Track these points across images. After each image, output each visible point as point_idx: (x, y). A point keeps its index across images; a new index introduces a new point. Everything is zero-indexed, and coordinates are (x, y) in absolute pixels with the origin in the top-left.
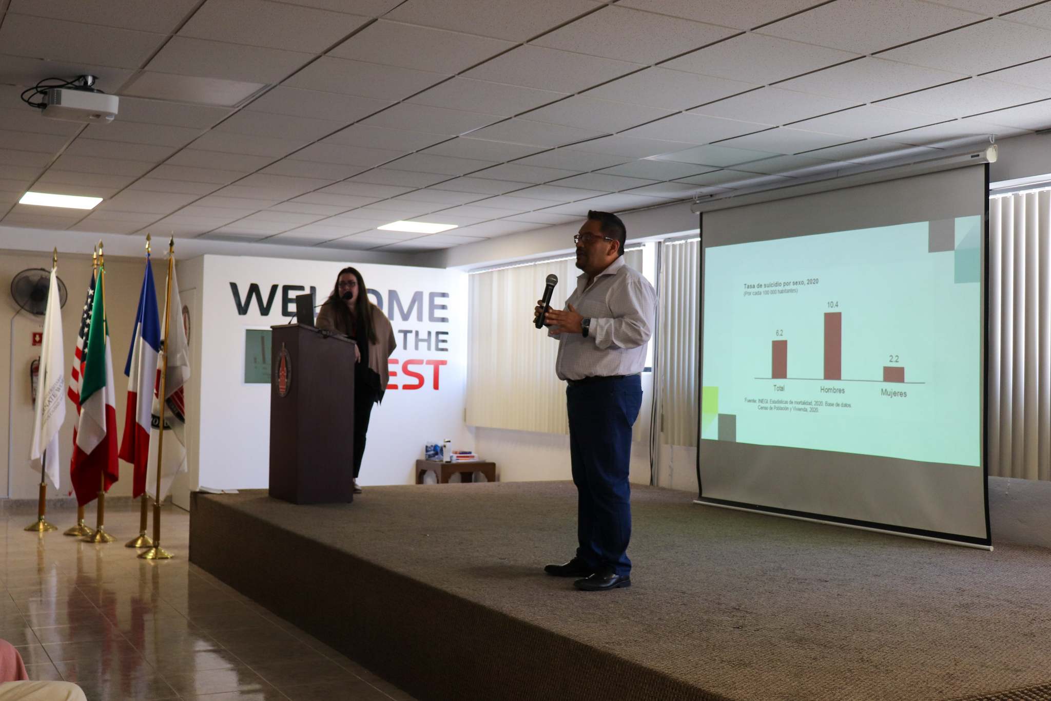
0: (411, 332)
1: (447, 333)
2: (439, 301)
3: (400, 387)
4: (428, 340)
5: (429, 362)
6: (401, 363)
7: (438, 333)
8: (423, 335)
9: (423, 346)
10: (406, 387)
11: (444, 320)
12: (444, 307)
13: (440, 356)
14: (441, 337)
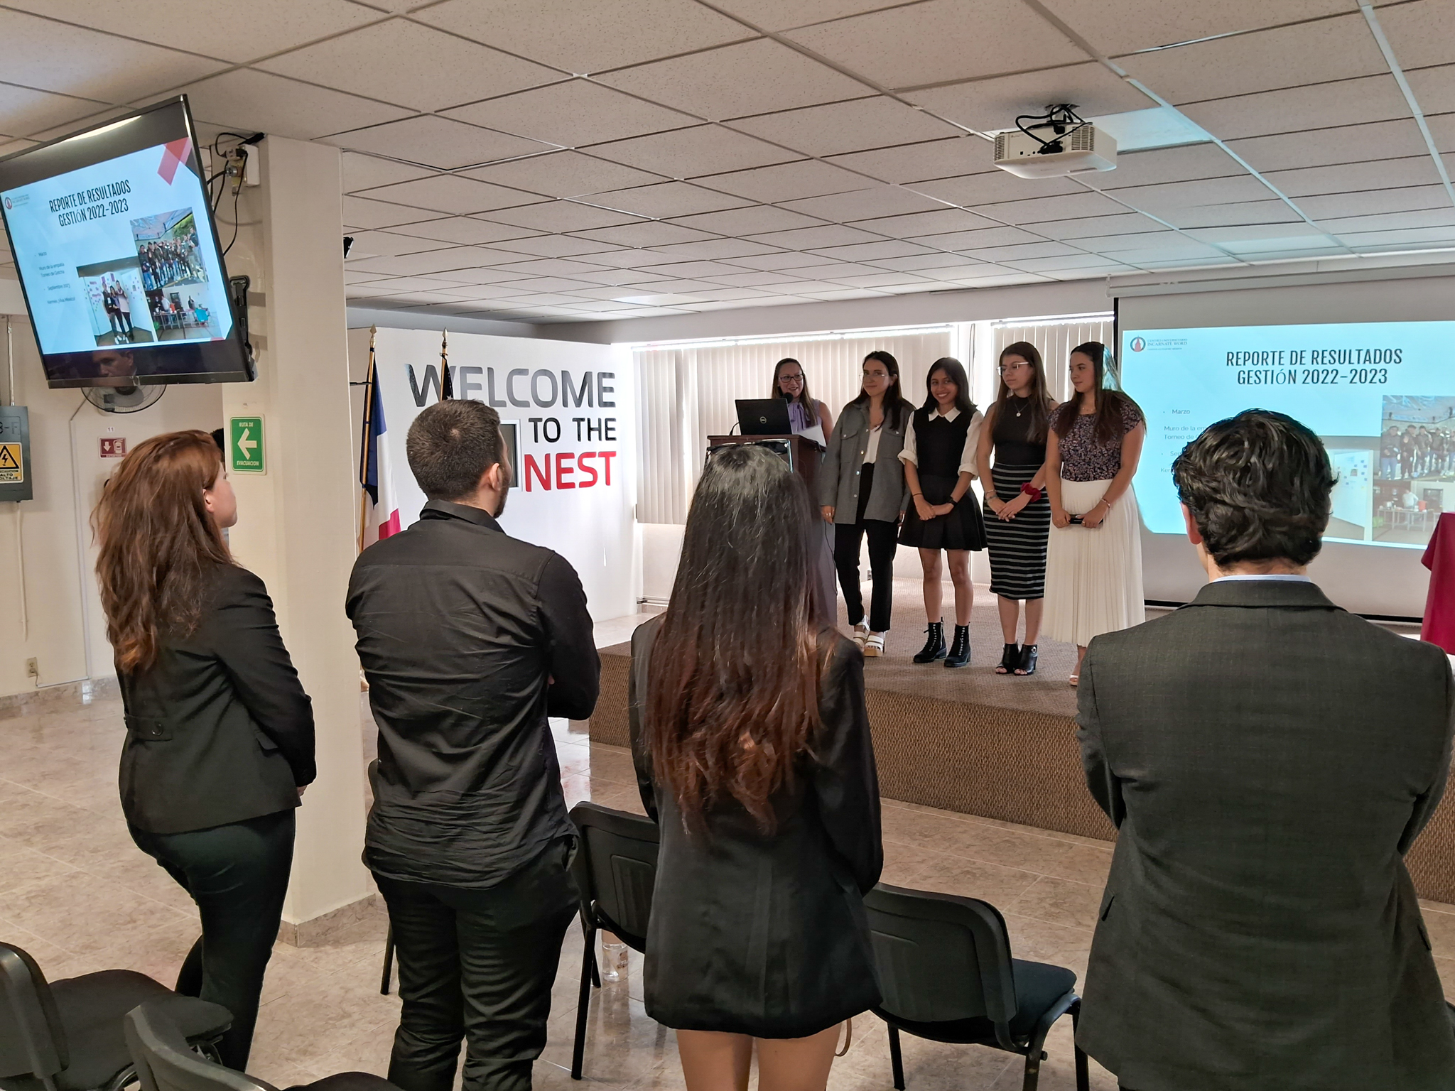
0: (583, 420)
1: (613, 420)
2: (607, 382)
3: (577, 485)
4: (599, 430)
5: (602, 454)
6: (577, 457)
7: (607, 420)
8: (594, 424)
9: (594, 434)
10: (583, 485)
11: (612, 404)
12: (611, 390)
13: (610, 446)
14: (609, 424)
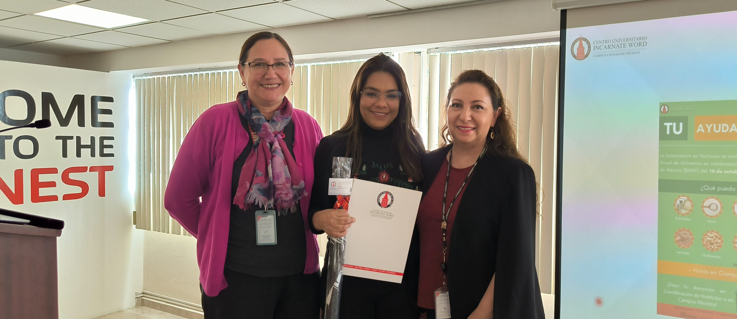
1: (112, 138)
2: (103, 105)
3: (60, 198)
4: (92, 147)
5: (94, 170)
6: (60, 172)
7: (102, 139)
8: (86, 142)
9: (86, 152)
10: (69, 197)
11: (109, 125)
12: (108, 112)
13: (106, 162)
14: (106, 142)
